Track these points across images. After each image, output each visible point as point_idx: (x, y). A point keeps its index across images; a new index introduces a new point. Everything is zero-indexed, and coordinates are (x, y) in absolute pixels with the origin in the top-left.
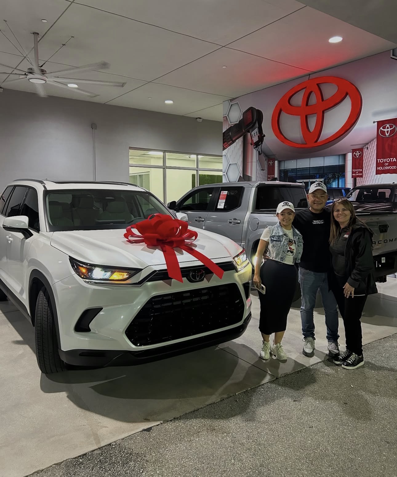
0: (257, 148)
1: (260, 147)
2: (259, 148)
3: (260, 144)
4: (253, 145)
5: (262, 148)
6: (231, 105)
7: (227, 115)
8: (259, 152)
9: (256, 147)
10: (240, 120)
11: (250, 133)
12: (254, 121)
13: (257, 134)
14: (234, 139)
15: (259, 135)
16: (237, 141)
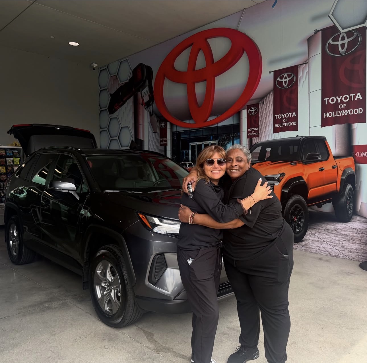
0: (148, 109)
1: (151, 107)
2: (150, 108)
3: (150, 104)
4: (144, 106)
5: (153, 108)
6: (121, 62)
7: (116, 74)
8: (150, 113)
9: (147, 108)
10: (130, 78)
11: (140, 93)
12: (144, 78)
13: (147, 93)
14: (124, 100)
15: (149, 94)
16: (128, 101)
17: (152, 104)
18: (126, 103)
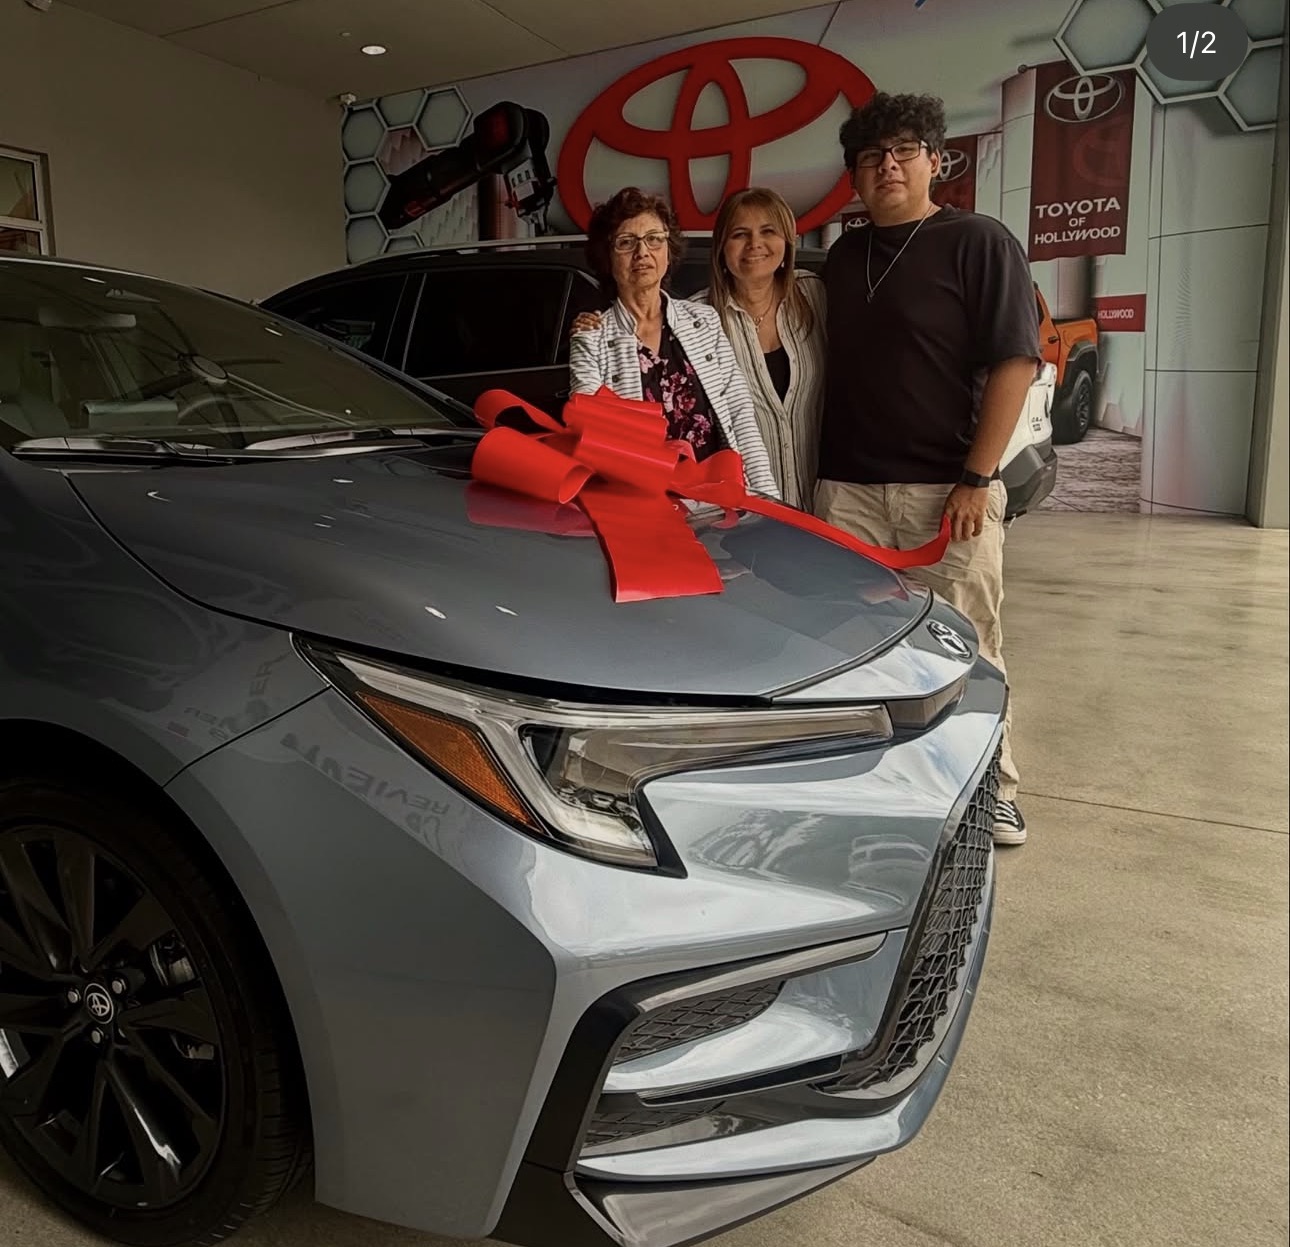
0: (531, 216)
1: (540, 213)
2: (536, 216)
3: (539, 204)
4: (514, 209)
5: (547, 216)
6: (430, 95)
7: (414, 124)
8: (538, 226)
9: (527, 213)
10: (465, 137)
11: (502, 176)
12: (518, 140)
13: (528, 178)
14: (443, 192)
15: (535, 180)
16: (456, 196)
17: (542, 205)
18: (451, 201)
